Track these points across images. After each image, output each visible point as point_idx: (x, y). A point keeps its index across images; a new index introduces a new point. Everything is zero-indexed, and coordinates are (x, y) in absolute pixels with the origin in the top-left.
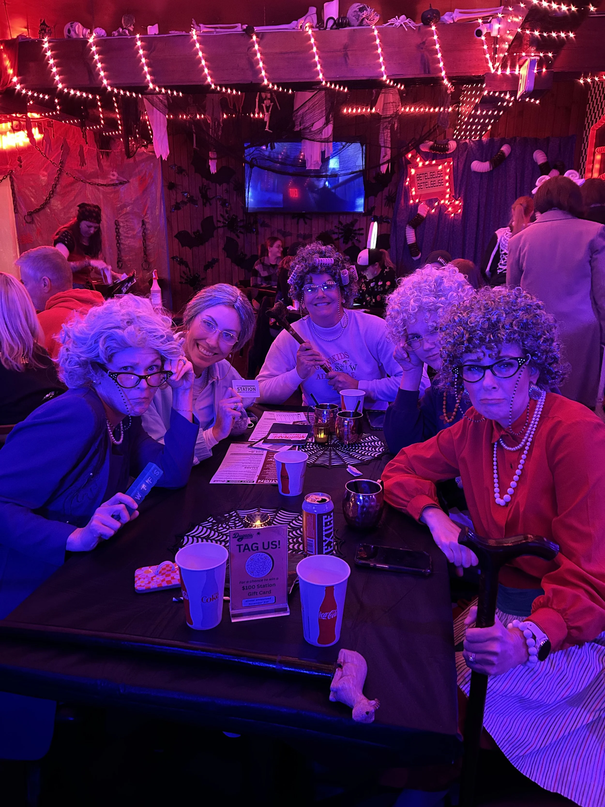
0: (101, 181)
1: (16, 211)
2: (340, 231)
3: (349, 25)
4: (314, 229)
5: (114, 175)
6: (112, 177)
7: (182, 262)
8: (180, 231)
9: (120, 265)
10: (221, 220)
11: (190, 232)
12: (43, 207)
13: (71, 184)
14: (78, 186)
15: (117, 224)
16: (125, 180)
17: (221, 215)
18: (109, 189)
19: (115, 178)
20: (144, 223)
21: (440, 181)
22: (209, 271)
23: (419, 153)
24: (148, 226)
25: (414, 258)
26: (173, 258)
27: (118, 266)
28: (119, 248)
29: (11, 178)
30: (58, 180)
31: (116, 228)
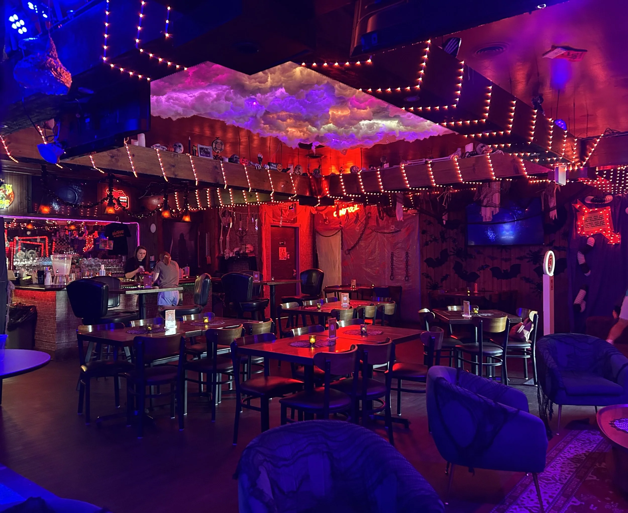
0: (386, 231)
1: (342, 248)
2: (531, 256)
3: (477, 154)
4: (512, 255)
5: (393, 227)
6: (392, 229)
7: (427, 277)
8: (428, 257)
9: (392, 278)
10: (453, 251)
11: (433, 258)
12: (355, 246)
13: (371, 233)
14: (374, 233)
15: (392, 255)
16: (398, 230)
17: (452, 248)
18: (390, 235)
19: (393, 229)
20: (407, 253)
21: (602, 222)
22: (444, 282)
23: (585, 205)
24: (410, 255)
25: (585, 274)
26: (423, 274)
27: (391, 279)
28: (392, 268)
29: (342, 231)
30: (363, 232)
31: (391, 257)
